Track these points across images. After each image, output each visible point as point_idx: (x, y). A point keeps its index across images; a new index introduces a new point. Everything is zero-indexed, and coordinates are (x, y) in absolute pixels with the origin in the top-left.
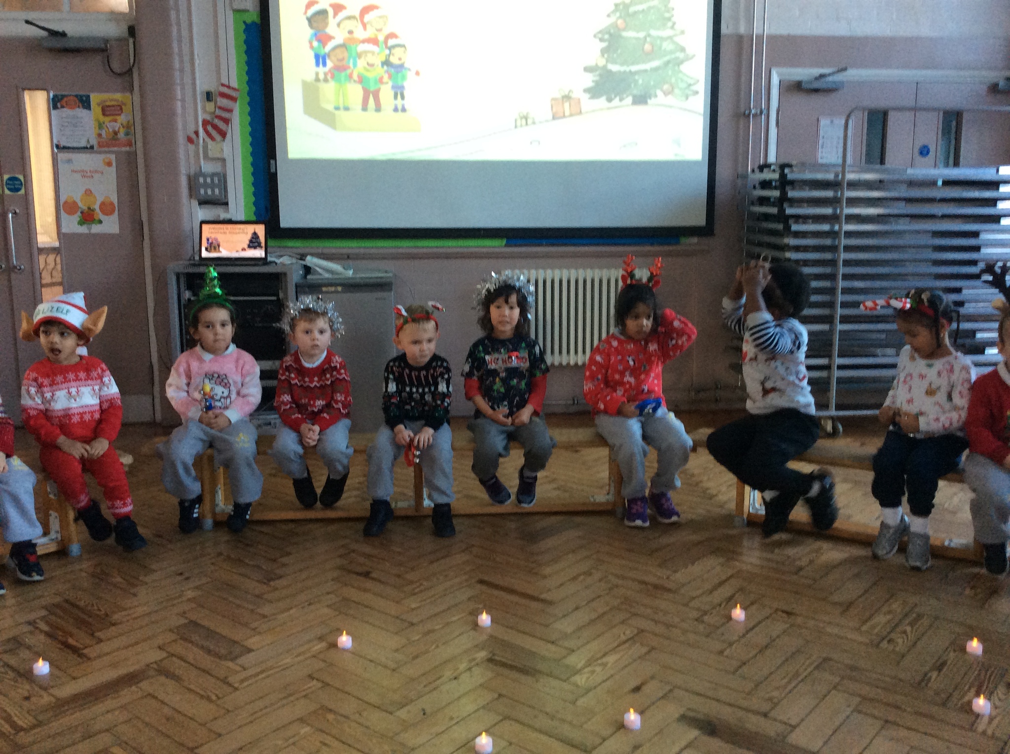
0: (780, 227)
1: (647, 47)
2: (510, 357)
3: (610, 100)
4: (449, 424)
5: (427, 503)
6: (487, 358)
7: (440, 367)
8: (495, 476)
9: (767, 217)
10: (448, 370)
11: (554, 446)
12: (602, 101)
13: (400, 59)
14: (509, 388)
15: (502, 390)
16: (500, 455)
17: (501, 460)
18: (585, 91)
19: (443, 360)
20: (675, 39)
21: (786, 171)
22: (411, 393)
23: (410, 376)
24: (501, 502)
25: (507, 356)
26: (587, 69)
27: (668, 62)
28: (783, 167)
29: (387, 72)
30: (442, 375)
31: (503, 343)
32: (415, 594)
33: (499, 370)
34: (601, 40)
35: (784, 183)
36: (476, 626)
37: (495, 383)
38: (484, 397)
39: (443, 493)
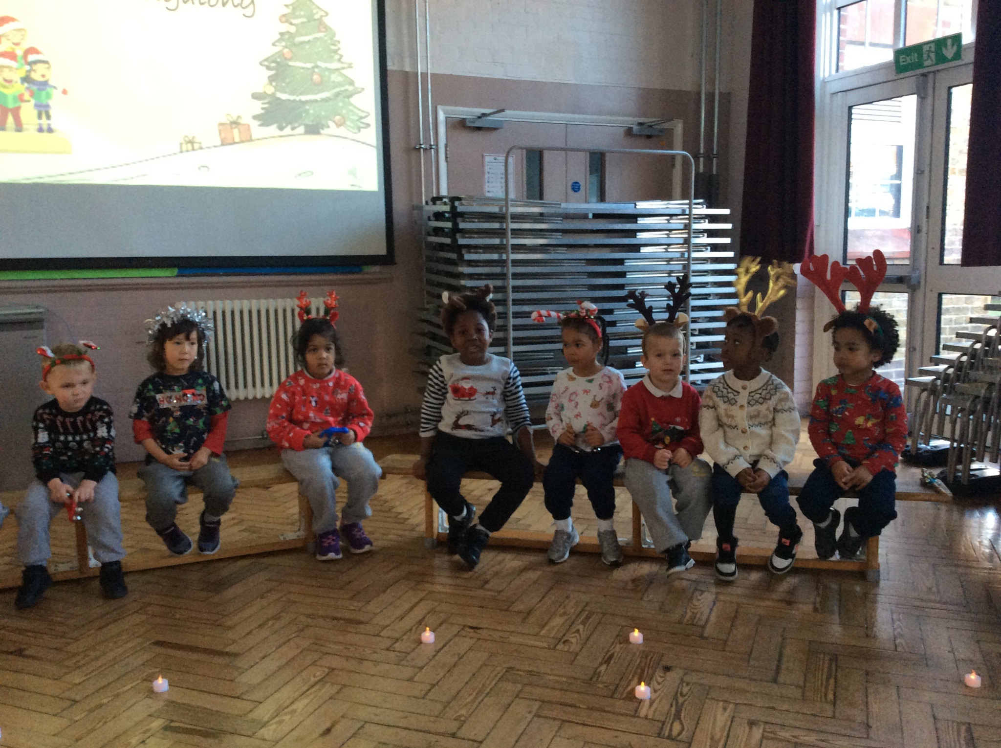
0: (454, 256)
1: (316, 77)
2: (185, 395)
3: (281, 128)
4: (114, 472)
5: (93, 563)
6: (159, 397)
7: (99, 410)
8: (174, 525)
9: (442, 247)
10: (109, 413)
11: (236, 487)
12: (273, 130)
13: (43, 76)
14: (184, 428)
15: (177, 430)
16: (177, 503)
17: (179, 507)
18: (255, 117)
19: (102, 403)
20: (343, 71)
21: (457, 203)
22: (66, 442)
23: (63, 424)
24: (180, 553)
25: (181, 393)
26: (256, 96)
27: (337, 95)
28: (453, 199)
29: (27, 88)
30: (101, 419)
31: (177, 380)
32: (79, 667)
33: (172, 409)
34: (268, 68)
35: (455, 215)
36: (151, 693)
37: (167, 423)
38: (155, 440)
39: (113, 551)
